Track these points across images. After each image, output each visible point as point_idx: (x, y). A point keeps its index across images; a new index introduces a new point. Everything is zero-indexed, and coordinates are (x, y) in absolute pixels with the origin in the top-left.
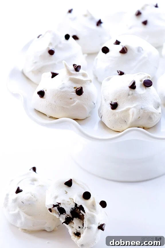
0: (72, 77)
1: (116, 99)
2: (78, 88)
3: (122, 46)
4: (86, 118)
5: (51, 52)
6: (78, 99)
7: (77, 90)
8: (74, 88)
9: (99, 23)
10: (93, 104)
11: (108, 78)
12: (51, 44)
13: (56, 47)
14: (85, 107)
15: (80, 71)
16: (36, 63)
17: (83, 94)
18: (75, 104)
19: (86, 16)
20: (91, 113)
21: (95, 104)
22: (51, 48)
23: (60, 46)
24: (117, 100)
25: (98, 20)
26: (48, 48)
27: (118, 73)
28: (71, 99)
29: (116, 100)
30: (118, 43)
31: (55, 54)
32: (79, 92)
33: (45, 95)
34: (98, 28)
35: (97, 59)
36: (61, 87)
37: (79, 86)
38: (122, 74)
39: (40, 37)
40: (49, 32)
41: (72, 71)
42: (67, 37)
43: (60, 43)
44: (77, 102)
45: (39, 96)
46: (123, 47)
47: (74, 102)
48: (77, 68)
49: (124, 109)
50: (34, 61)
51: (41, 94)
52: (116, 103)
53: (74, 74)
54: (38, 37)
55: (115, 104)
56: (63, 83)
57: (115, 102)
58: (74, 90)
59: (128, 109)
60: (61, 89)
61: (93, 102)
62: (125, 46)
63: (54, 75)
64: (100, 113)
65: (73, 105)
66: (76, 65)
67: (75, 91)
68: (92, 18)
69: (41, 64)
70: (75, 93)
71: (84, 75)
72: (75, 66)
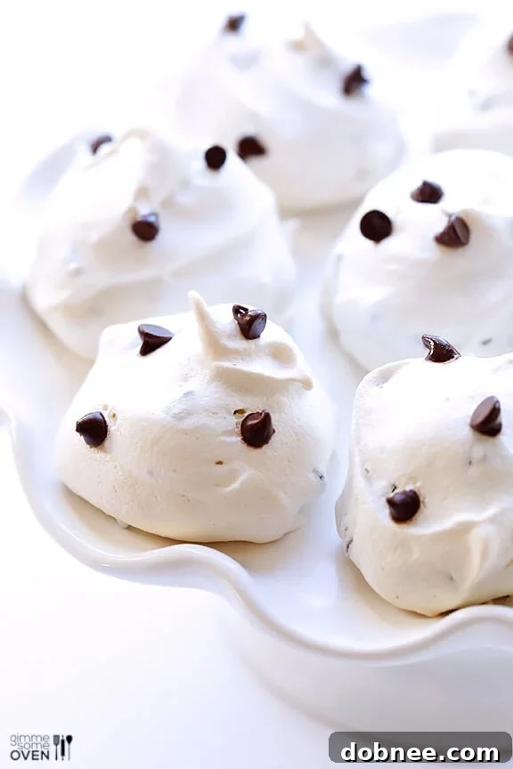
0: (227, 364)
1: (414, 479)
2: (251, 416)
3: (450, 216)
4: (286, 535)
5: (145, 230)
6: (248, 466)
7: (250, 423)
8: (235, 412)
9: (354, 82)
10: (312, 477)
11: (381, 368)
12: (142, 193)
13: (168, 203)
14: (282, 495)
15: (262, 335)
16: (78, 273)
17: (274, 439)
18: (236, 485)
19: (298, 47)
20: (305, 511)
21: (325, 475)
22: (144, 211)
23: (185, 199)
24: (418, 484)
25: (347, 67)
26: (132, 210)
27: (427, 347)
28: (220, 463)
29: (415, 483)
30: (429, 194)
31: (161, 237)
32: (257, 432)
33: (108, 437)
34: (349, 107)
35: (340, 258)
36: (176, 411)
37: (254, 405)
38: (442, 353)
39: (104, 149)
40: (141, 134)
41: (229, 337)
42: (215, 158)
43: (185, 184)
44: (243, 477)
45: (82, 438)
46: (453, 218)
47: (232, 476)
48: (249, 325)
49: (448, 523)
50: (73, 266)
51: (94, 431)
52: (415, 493)
53: (235, 353)
54: (95, 147)
55: (409, 500)
56: (188, 394)
57: (408, 489)
58: (234, 422)
59: (464, 529)
60: (179, 417)
61: (315, 471)
62: (463, 216)
63: (151, 343)
64: (343, 529)
65: (229, 489)
66: (246, 310)
67: (238, 430)
68: (325, 61)
69: (101, 279)
70: (240, 438)
71: (280, 354)
72: (244, 315)
